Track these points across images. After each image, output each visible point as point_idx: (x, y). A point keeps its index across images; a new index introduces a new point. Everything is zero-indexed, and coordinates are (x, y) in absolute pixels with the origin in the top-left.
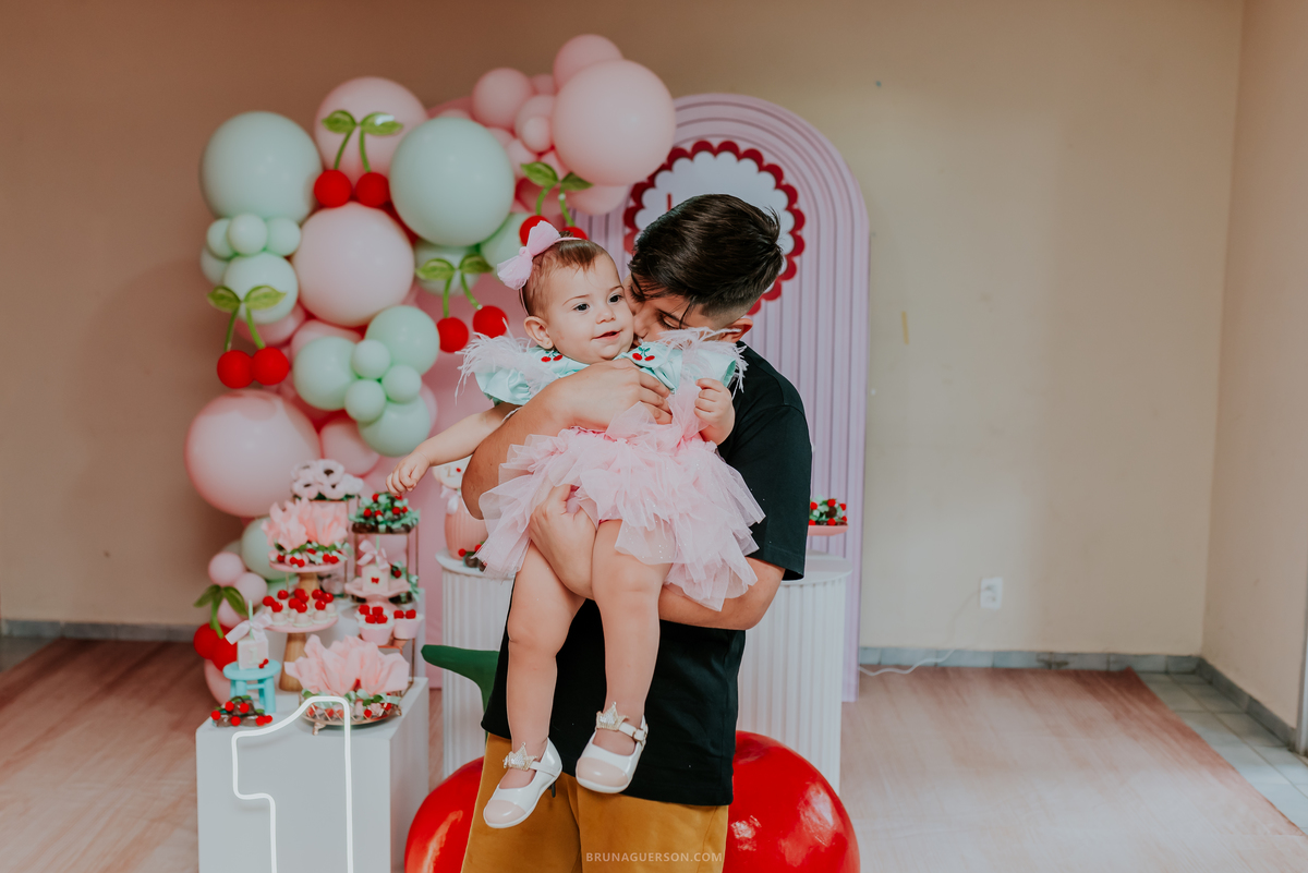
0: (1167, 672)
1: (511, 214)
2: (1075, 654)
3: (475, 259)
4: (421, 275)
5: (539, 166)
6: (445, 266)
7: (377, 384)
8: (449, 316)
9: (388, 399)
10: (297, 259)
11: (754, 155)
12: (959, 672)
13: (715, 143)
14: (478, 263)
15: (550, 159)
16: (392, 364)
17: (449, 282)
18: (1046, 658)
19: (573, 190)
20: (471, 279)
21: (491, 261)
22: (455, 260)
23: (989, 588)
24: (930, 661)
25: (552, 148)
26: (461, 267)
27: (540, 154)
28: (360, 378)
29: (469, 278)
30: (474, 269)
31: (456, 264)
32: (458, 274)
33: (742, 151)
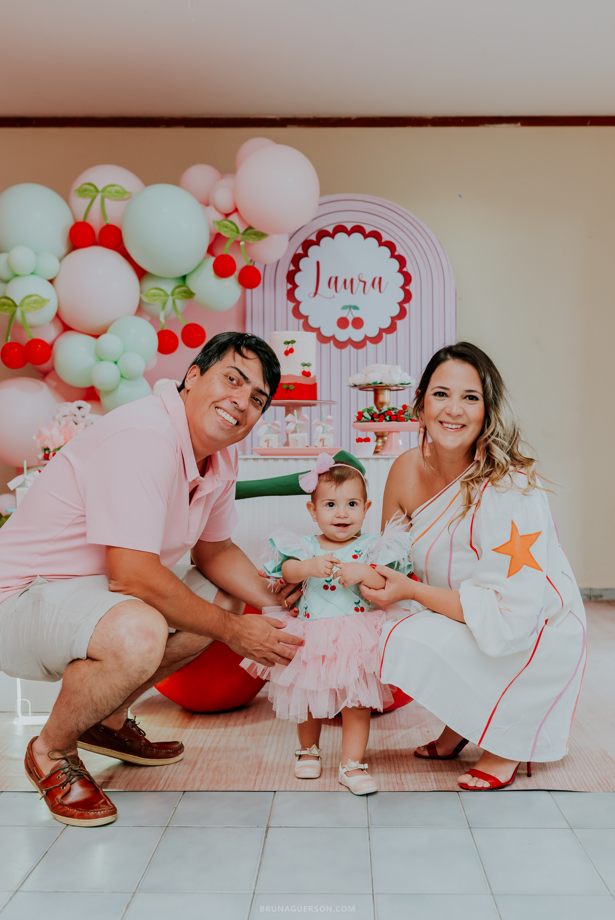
1: (208, 254)
3: (183, 288)
4: (145, 299)
5: (226, 223)
6: (161, 293)
7: (115, 364)
8: (165, 329)
9: (122, 376)
10: (56, 282)
11: (376, 235)
13: (349, 227)
14: (185, 292)
15: (234, 218)
17: (164, 305)
19: (251, 241)
21: (193, 290)
22: (168, 287)
25: (236, 210)
26: (173, 294)
27: (227, 215)
28: (101, 360)
29: (178, 302)
30: (182, 296)
31: (169, 292)
32: (170, 299)
33: (367, 232)
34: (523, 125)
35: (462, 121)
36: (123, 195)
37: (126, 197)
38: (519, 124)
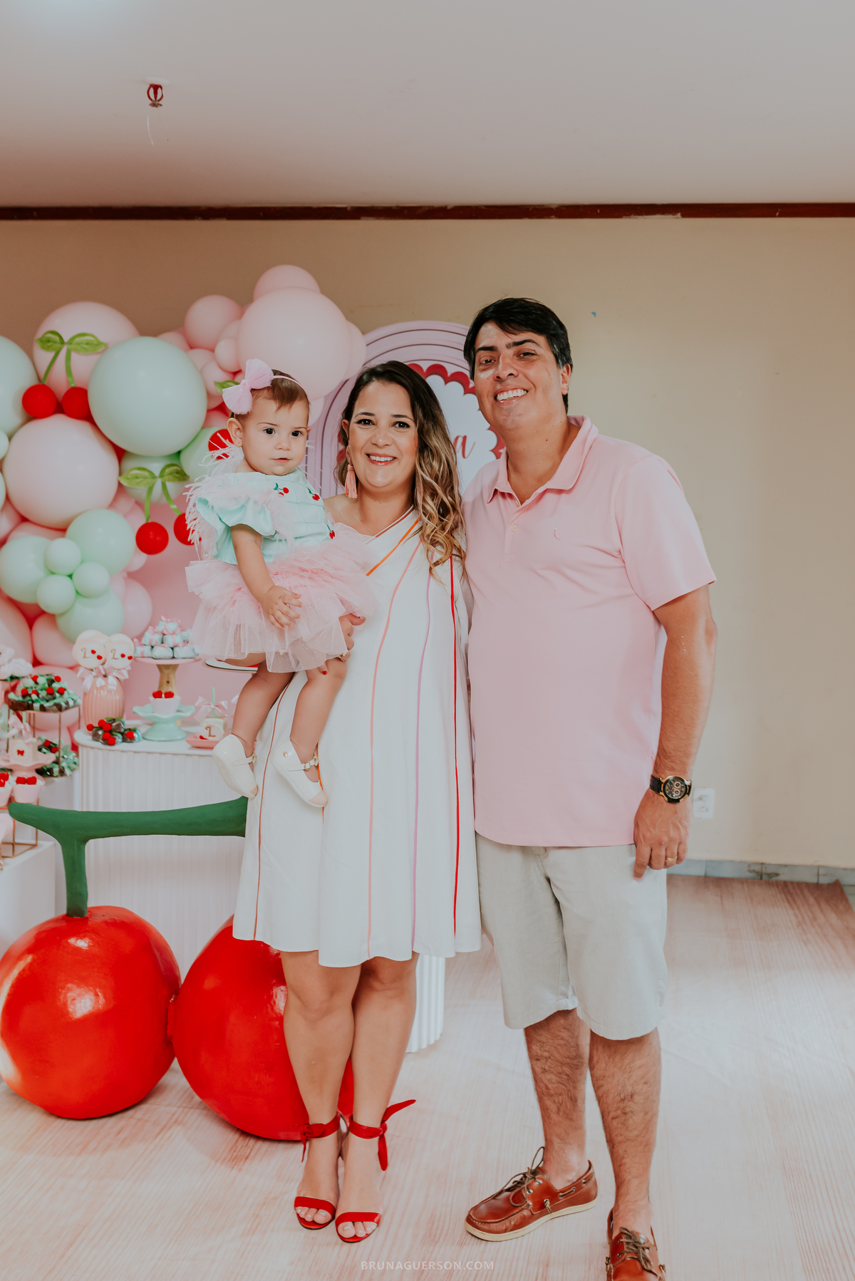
1: (206, 425)
2: (785, 866)
3: (175, 468)
4: (124, 483)
6: (146, 474)
7: (67, 579)
8: (149, 520)
9: (77, 592)
10: (4, 465)
13: (424, 366)
14: (177, 473)
16: (82, 562)
17: (150, 489)
18: (758, 868)
20: (172, 487)
21: (188, 472)
22: (156, 467)
23: (700, 799)
26: (161, 475)
27: (233, 373)
28: (52, 573)
29: (170, 485)
30: (175, 476)
31: (157, 473)
32: (159, 483)
33: (449, 374)
34: (684, 216)
35: (599, 211)
36: (96, 347)
37: (100, 350)
38: (679, 215)
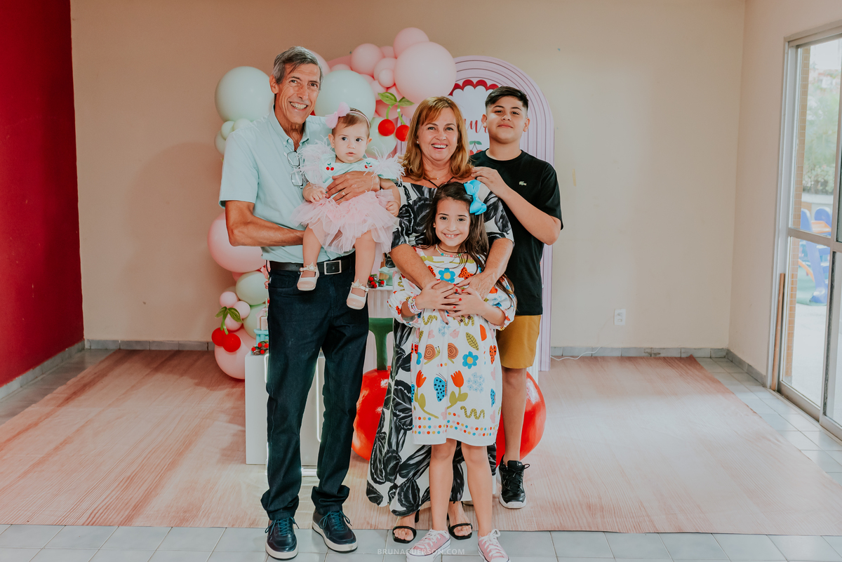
0: (710, 357)
2: (664, 349)
5: (387, 94)
12: (603, 358)
13: (474, 81)
15: (393, 91)
18: (649, 351)
23: (619, 315)
24: (588, 353)
25: (394, 85)
27: (388, 88)
33: (488, 85)
